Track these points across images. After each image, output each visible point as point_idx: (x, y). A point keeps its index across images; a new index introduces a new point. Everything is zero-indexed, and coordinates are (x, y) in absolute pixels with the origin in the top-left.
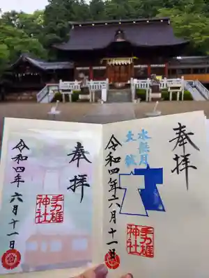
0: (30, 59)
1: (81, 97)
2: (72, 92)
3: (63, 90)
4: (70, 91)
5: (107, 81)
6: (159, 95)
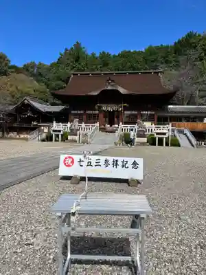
0: (31, 102)
1: (69, 137)
2: (62, 133)
3: (54, 131)
4: (60, 131)
5: (97, 124)
6: (145, 140)
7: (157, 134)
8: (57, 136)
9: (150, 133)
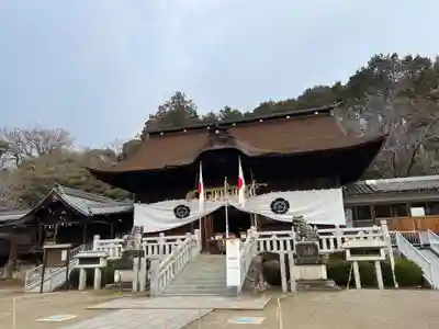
1: (117, 275)
4: (96, 260)
6: (322, 272)
7: (354, 251)
8: (90, 273)
9: (332, 250)
